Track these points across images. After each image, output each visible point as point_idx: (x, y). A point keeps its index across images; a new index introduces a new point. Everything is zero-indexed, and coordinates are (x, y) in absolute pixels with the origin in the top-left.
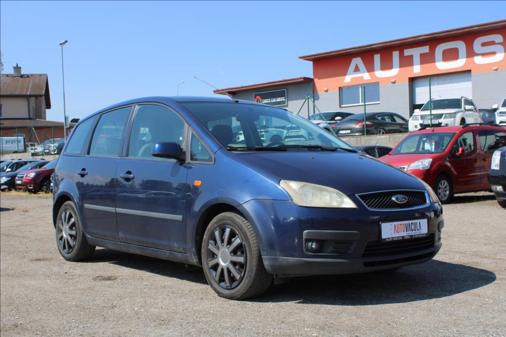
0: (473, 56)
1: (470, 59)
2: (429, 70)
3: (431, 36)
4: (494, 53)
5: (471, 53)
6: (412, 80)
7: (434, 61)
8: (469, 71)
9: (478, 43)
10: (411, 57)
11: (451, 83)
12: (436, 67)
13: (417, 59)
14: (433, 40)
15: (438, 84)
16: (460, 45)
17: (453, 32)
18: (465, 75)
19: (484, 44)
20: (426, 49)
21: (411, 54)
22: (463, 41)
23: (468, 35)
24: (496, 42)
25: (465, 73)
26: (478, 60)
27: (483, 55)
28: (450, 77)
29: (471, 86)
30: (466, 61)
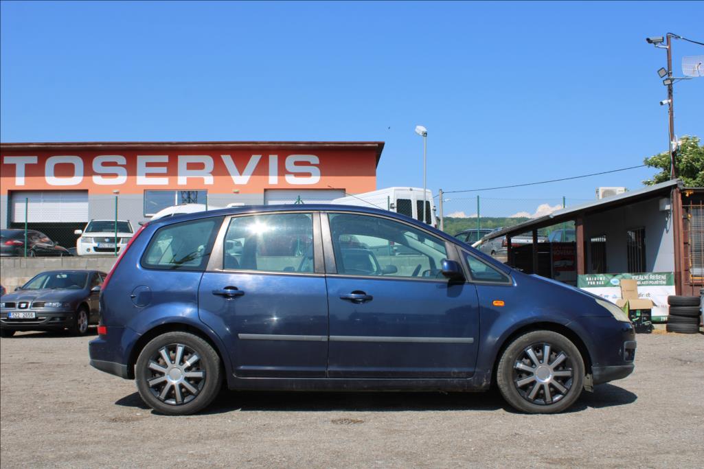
0: (91, 175)
1: (88, 178)
2: (35, 183)
3: (45, 146)
4: (115, 175)
5: (89, 172)
6: (12, 193)
7: (43, 175)
8: (86, 191)
9: (97, 162)
10: (13, 166)
11: (63, 201)
12: (45, 182)
13: (20, 169)
14: (44, 152)
15: (45, 201)
16: (77, 162)
17: (72, 146)
18: (81, 195)
19: (104, 164)
20: (33, 160)
21: (13, 163)
22: (80, 157)
23: (88, 152)
24: (119, 163)
25: (81, 192)
26: (97, 180)
27: (104, 175)
28: (61, 195)
29: (87, 208)
30: (83, 179)
